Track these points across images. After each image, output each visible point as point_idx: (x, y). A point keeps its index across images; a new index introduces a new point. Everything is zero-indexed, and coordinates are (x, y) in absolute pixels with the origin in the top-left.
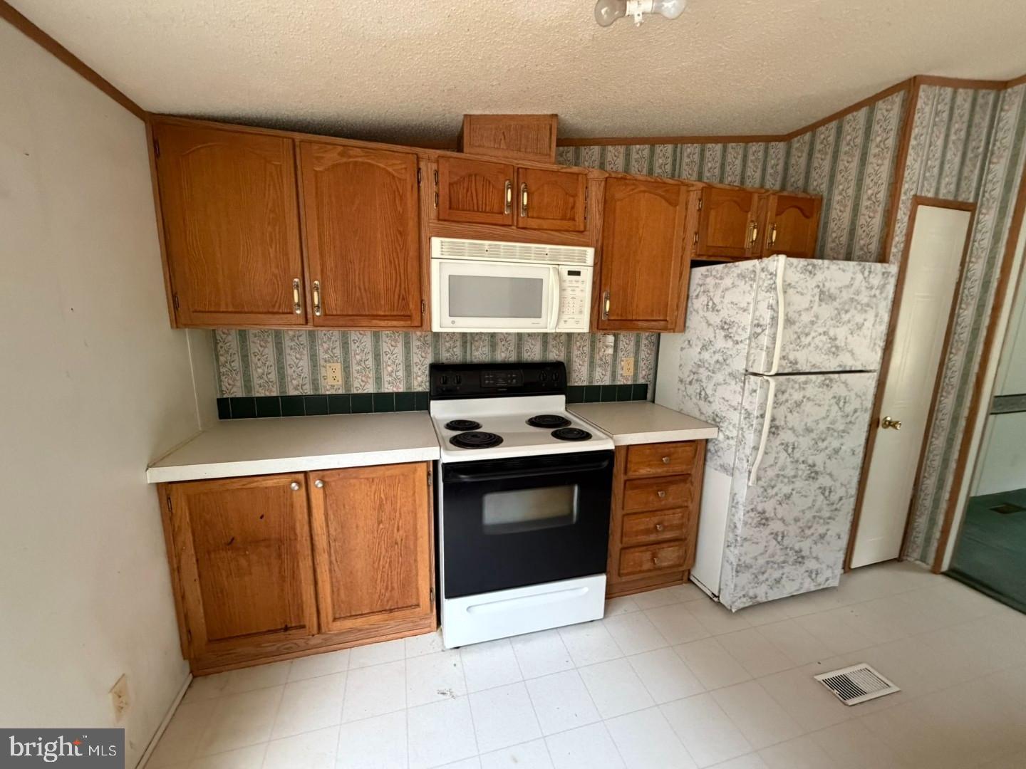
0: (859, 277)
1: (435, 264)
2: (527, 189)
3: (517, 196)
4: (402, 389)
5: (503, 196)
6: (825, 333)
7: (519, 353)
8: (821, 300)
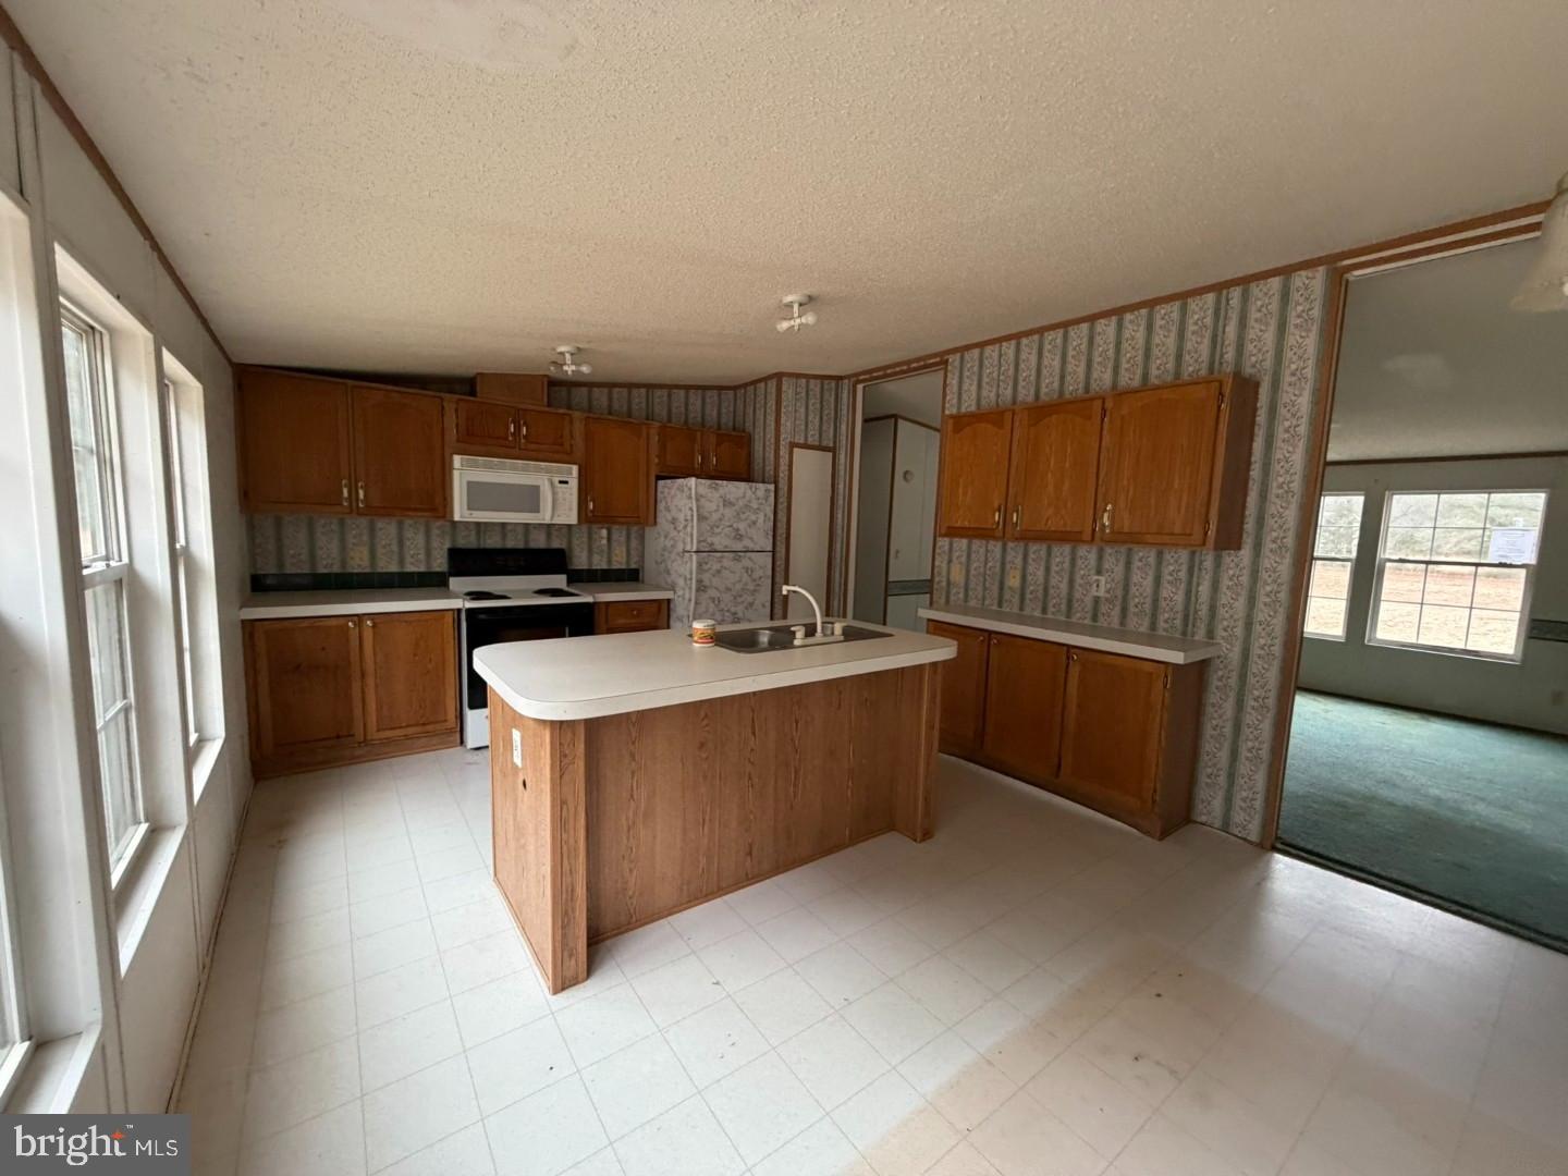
0: (749, 493)
1: (456, 474)
2: (525, 424)
3: (518, 429)
4: (422, 569)
5: (508, 429)
6: (731, 526)
7: (527, 542)
8: (724, 505)
